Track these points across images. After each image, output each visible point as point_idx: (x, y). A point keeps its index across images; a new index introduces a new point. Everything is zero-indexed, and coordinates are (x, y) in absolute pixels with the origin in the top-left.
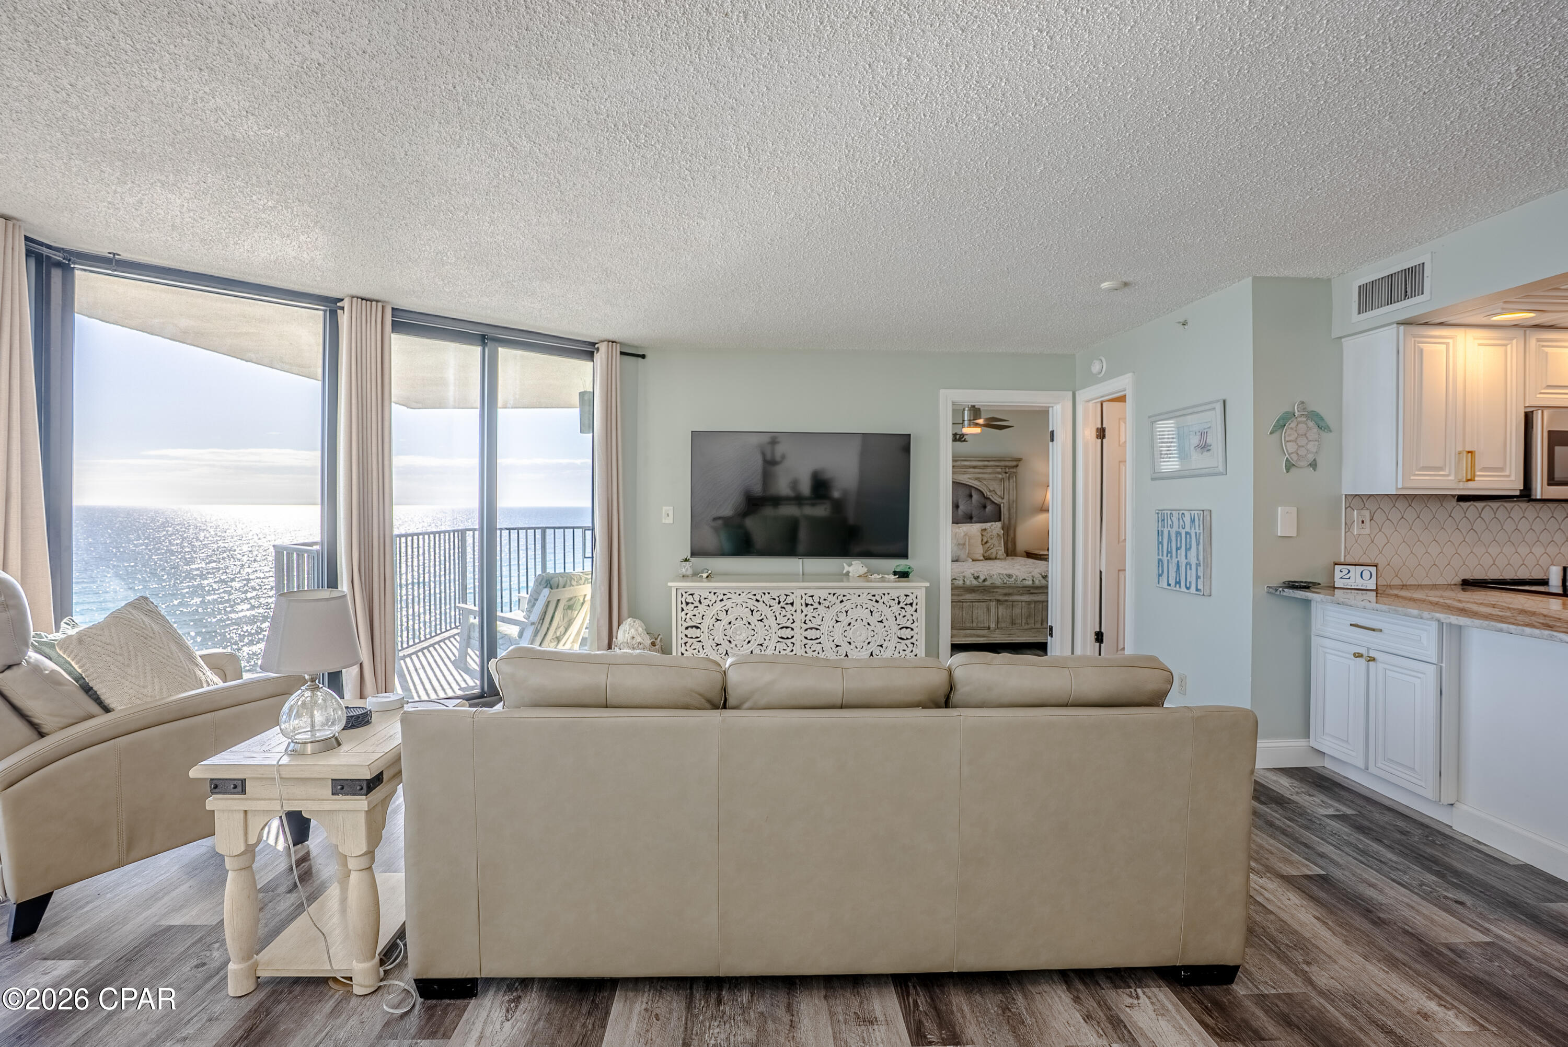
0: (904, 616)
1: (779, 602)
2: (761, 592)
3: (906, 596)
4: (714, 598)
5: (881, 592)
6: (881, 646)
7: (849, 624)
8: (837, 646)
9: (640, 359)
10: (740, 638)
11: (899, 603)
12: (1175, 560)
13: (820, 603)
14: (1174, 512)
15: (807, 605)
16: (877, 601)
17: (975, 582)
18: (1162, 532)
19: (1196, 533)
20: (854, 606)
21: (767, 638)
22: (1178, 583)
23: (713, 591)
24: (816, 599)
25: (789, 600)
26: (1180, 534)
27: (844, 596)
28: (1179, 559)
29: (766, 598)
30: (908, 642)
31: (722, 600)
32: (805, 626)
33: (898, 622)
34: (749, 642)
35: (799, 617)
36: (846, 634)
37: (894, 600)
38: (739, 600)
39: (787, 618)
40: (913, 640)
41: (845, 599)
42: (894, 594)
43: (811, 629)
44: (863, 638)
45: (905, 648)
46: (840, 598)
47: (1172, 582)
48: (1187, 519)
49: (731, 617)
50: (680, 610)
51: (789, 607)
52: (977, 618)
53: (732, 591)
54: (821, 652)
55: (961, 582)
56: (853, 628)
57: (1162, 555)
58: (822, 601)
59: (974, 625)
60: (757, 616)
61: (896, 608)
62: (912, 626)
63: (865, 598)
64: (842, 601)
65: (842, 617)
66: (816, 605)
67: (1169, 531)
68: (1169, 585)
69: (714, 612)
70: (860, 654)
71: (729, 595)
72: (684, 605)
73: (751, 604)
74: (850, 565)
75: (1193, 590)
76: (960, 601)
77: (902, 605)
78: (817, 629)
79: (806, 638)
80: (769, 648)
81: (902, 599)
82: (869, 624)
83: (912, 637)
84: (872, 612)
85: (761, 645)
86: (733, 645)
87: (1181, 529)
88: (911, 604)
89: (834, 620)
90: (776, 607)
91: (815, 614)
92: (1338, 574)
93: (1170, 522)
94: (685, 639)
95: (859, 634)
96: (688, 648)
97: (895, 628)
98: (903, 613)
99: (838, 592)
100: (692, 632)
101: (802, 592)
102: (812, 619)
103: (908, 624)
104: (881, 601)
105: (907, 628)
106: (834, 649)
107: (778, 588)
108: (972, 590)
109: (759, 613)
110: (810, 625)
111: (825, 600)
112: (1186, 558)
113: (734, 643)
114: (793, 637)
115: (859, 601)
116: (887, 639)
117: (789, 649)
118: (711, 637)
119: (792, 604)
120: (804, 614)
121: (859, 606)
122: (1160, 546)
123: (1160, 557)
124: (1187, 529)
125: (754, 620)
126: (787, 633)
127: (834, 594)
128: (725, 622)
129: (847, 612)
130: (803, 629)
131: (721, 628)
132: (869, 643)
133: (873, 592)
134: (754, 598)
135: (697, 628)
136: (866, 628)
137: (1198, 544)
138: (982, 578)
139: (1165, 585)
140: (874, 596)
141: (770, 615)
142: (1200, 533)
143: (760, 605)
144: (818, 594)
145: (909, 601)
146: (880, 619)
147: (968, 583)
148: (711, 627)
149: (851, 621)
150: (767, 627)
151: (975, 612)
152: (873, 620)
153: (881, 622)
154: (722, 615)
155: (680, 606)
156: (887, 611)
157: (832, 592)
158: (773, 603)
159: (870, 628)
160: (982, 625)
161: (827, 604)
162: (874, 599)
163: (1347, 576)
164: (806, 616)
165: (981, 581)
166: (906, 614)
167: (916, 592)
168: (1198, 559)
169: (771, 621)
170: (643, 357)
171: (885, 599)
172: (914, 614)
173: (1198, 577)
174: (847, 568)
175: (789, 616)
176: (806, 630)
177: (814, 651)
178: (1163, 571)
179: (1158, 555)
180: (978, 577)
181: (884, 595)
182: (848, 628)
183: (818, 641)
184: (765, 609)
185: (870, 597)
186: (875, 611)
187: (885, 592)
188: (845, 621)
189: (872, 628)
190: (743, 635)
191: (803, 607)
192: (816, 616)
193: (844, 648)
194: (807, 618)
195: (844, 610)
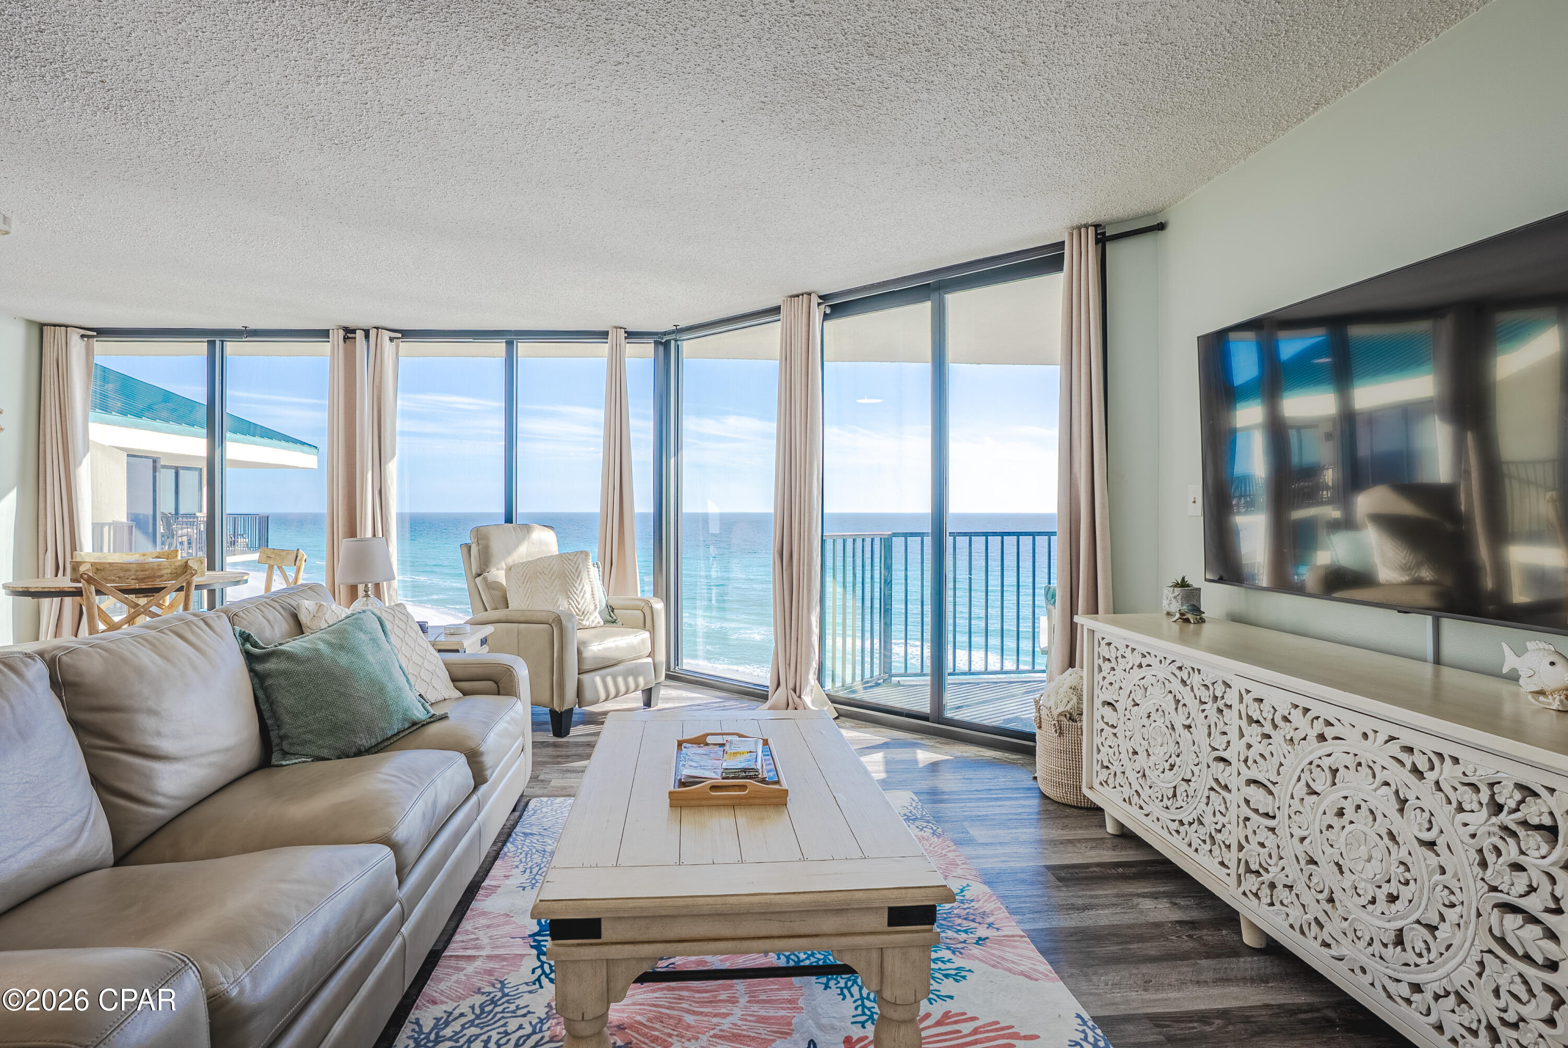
1: (1217, 698)
2: (1190, 663)
4: (1130, 656)
5: (1430, 745)
6: (1432, 929)
7: (1340, 813)
8: (1313, 861)
13: (1275, 727)
15: (1254, 720)
16: (1415, 770)
20: (1350, 761)
21: (1199, 771)
23: (1132, 645)
24: (1268, 710)
27: (1329, 723)
29: (1196, 679)
31: (1140, 666)
32: (1248, 774)
33: (1490, 876)
34: (1173, 766)
35: (1240, 746)
36: (1329, 834)
39: (1226, 739)
41: (1329, 732)
43: (1258, 783)
44: (1374, 870)
46: (1321, 727)
49: (1152, 703)
50: (1098, 667)
54: (1275, 856)
56: (1349, 828)
58: (1278, 720)
60: (1184, 714)
63: (1381, 752)
64: (1322, 738)
65: (1321, 783)
66: (1270, 728)
69: (1131, 687)
70: (1362, 914)
71: (1148, 659)
72: (1103, 661)
73: (1176, 686)
77: (1506, 819)
78: (1272, 792)
79: (1247, 802)
80: (1199, 794)
82: (1390, 836)
84: (1401, 802)
85: (1190, 781)
86: (1154, 762)
89: (1303, 782)
90: (1211, 708)
91: (1266, 749)
94: (1102, 724)
95: (1363, 853)
96: (1105, 739)
97: (1479, 895)
98: (1511, 851)
99: (1317, 709)
100: (1109, 714)
101: (1244, 684)
102: (1259, 759)
104: (1431, 776)
105: (1526, 915)
106: (1303, 862)
107: (1213, 665)
109: (1186, 711)
110: (1254, 774)
111: (1286, 719)
113: (1152, 758)
114: (1231, 790)
115: (1366, 752)
116: (1451, 916)
118: (1130, 733)
119: (1231, 708)
120: (1246, 741)
121: (1364, 770)
125: (1180, 721)
126: (1223, 774)
127: (1306, 710)
128: (1145, 709)
129: (1335, 772)
130: (1246, 778)
131: (1141, 722)
132: (1393, 898)
133: (1407, 738)
134: (1179, 673)
135: (1115, 709)
136: (1380, 844)
140: (1410, 750)
141: (1203, 720)
143: (1189, 693)
144: (1271, 697)
145: (1535, 813)
148: (1130, 713)
149: (1344, 803)
152: (1404, 829)
153: (1431, 845)
154: (1141, 695)
155: (1099, 661)
156: (1447, 817)
157: (1303, 702)
159: (1397, 852)
161: (1289, 731)
164: (1251, 746)
166: (1522, 860)
169: (1200, 735)
170: (1160, 227)
171: (1448, 773)
175: (1228, 737)
176: (1251, 783)
181: (1440, 756)
182: (1335, 822)
183: (1271, 823)
184: (1193, 705)
185: (1394, 749)
186: (1412, 802)
187: (1448, 749)
188: (1331, 799)
189: (1403, 854)
190: (1164, 749)
191: (1244, 723)
192: (1267, 756)
193: (1325, 874)
194: (1252, 753)
195: (1326, 763)
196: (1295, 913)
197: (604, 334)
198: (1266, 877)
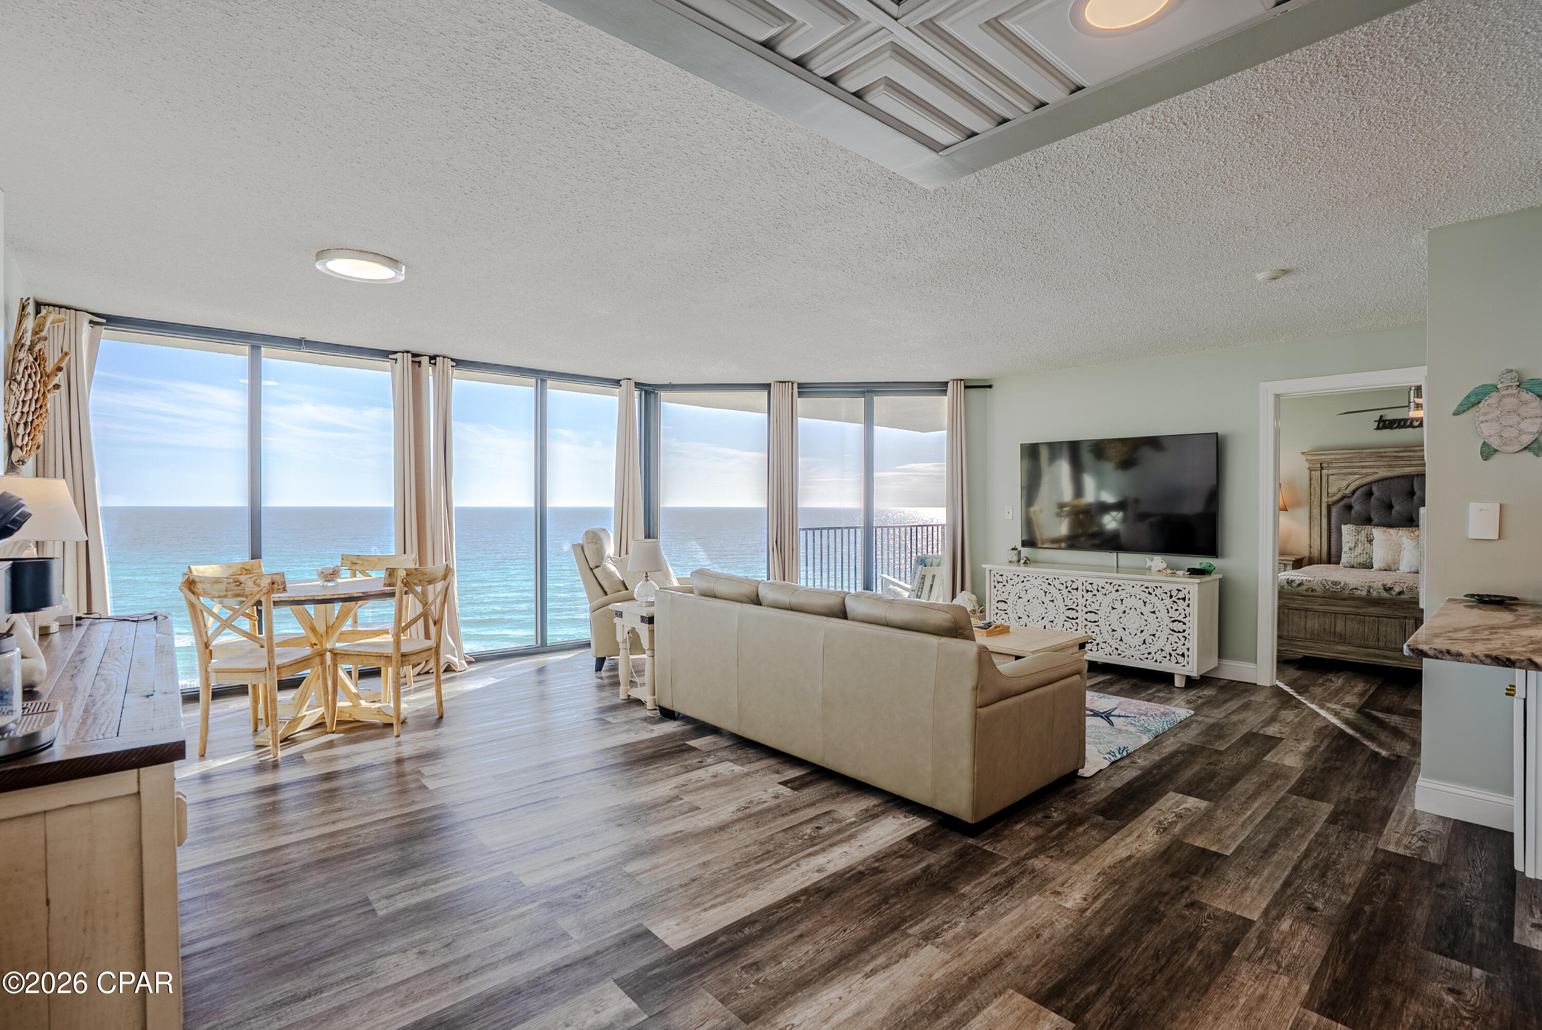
0: (1177, 610)
1: (1067, 587)
2: (1051, 577)
3: (1179, 590)
4: (1016, 579)
5: (1153, 585)
6: (1154, 635)
7: (1124, 612)
8: (1114, 630)
9: (988, 389)
10: (1035, 615)
11: (1171, 597)
13: (1098, 591)
15: (1087, 591)
16: (1150, 593)
17: (1385, 594)
20: (1128, 595)
21: (1057, 616)
23: (1016, 574)
24: (1095, 586)
25: (1074, 586)
27: (1119, 586)
29: (1056, 582)
30: (1180, 635)
31: (1023, 582)
32: (1085, 610)
33: (1170, 615)
34: (1043, 618)
35: (1082, 601)
36: (1121, 620)
37: (1166, 593)
38: (1036, 582)
39: (1072, 601)
40: (1185, 634)
41: (1120, 588)
42: (1167, 587)
43: (1091, 612)
44: (1137, 625)
45: (1178, 641)
46: (1116, 587)
49: (1029, 596)
50: (993, 587)
51: (1074, 592)
52: (1386, 637)
53: (1031, 575)
54: (1099, 634)
55: (1364, 593)
56: (1127, 616)
58: (1100, 589)
59: (1381, 644)
60: (1049, 597)
61: (1168, 601)
62: (1184, 620)
63: (1138, 590)
64: (1117, 591)
65: (1117, 604)
66: (1095, 592)
69: (1017, 591)
70: (1133, 640)
71: (1028, 578)
72: (996, 584)
73: (1045, 586)
74: (1152, 560)
76: (1358, 614)
77: (1174, 599)
78: (1096, 613)
79: (1086, 620)
80: (1058, 625)
81: (1174, 593)
82: (1142, 613)
83: (1184, 631)
84: (1145, 603)
85: (1052, 622)
86: (1030, 619)
88: (1184, 599)
89: (1110, 606)
90: (1065, 591)
91: (1094, 599)
94: (997, 611)
95: (1133, 622)
96: (998, 617)
97: (1167, 621)
98: (1175, 607)
99: (1115, 582)
100: (1002, 606)
101: (1084, 580)
102: (1091, 604)
103: (1180, 618)
104: (1154, 593)
105: (1180, 621)
106: (1110, 632)
107: (1066, 575)
108: (1377, 602)
109: (1051, 595)
110: (1089, 609)
111: (1103, 588)
113: (1031, 617)
114: (1077, 618)
115: (1133, 591)
116: (1159, 629)
117: (1074, 628)
118: (1015, 611)
119: (1077, 589)
120: (1084, 599)
121: (1133, 596)
125: (1047, 600)
126: (1072, 614)
127: (1111, 583)
128: (1025, 599)
129: (1122, 600)
130: (1084, 612)
131: (1022, 605)
132: (1142, 631)
133: (1147, 585)
134: (1047, 581)
135: (1006, 602)
136: (1139, 617)
138: (1397, 589)
140: (1147, 588)
141: (1059, 597)
143: (1051, 588)
144: (1096, 582)
145: (1181, 595)
146: (1153, 610)
147: (1375, 594)
148: (1015, 603)
149: (1125, 609)
150: (1057, 608)
151: (1383, 629)
152: (1147, 610)
153: (1154, 612)
154: (1023, 594)
155: (993, 584)
156: (1158, 603)
157: (1110, 581)
158: (1061, 587)
159: (1144, 618)
160: (1393, 646)
161: (1104, 591)
162: (1147, 590)
164: (1087, 600)
165: (1394, 593)
166: (1178, 608)
167: (1189, 587)
169: (1059, 602)
170: (990, 387)
171: (1158, 591)
172: (1187, 608)
174: (1149, 563)
175: (1074, 600)
176: (1087, 613)
177: (1093, 632)
180: (1391, 589)
181: (1157, 587)
182: (1123, 615)
183: (1096, 624)
184: (1055, 593)
185: (1143, 588)
186: (1148, 602)
187: (1158, 585)
188: (1121, 608)
189: (1145, 617)
190: (1039, 612)
191: (1084, 593)
192: (1095, 601)
193: (1120, 633)
194: (1088, 603)
195: (1119, 598)
196: (1108, 650)
197: (617, 382)
198: (1095, 643)
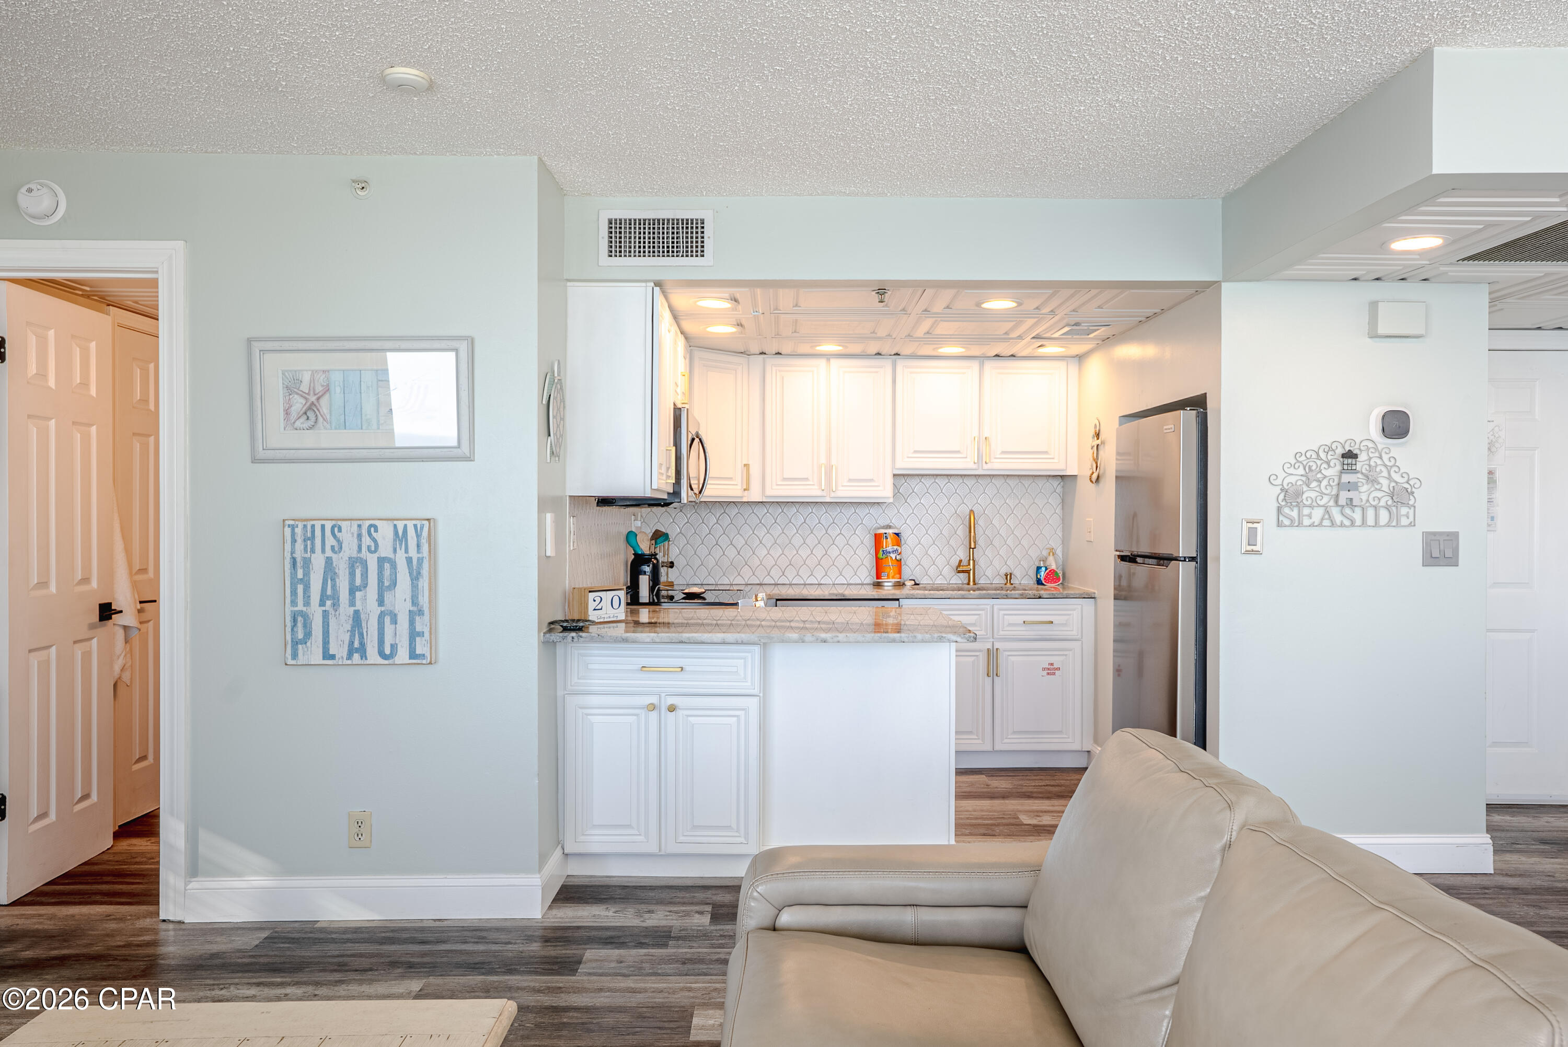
12: (346, 610)
14: (344, 525)
18: (307, 563)
19: (409, 560)
22: (357, 649)
26: (364, 564)
28: (359, 606)
47: (338, 648)
48: (385, 534)
57: (307, 603)
67: (329, 561)
68: (327, 655)
75: (403, 655)
87: (365, 553)
92: (592, 605)
93: (330, 541)
112: (381, 602)
122: (300, 588)
123: (300, 607)
124: (385, 550)
137: (415, 577)
139: (317, 658)
142: (420, 561)
163: (599, 607)
168: (415, 602)
173: (414, 635)
178: (308, 634)
179: (294, 603)
